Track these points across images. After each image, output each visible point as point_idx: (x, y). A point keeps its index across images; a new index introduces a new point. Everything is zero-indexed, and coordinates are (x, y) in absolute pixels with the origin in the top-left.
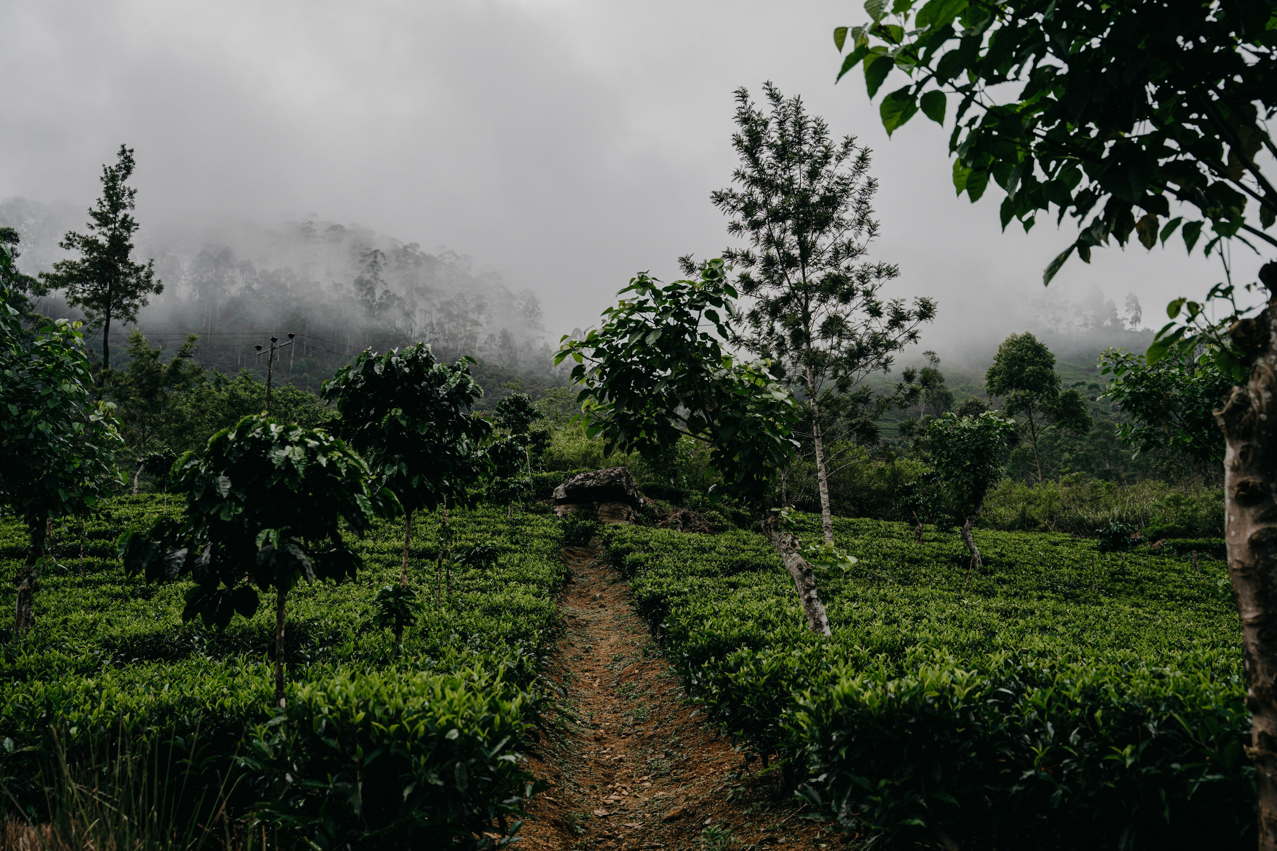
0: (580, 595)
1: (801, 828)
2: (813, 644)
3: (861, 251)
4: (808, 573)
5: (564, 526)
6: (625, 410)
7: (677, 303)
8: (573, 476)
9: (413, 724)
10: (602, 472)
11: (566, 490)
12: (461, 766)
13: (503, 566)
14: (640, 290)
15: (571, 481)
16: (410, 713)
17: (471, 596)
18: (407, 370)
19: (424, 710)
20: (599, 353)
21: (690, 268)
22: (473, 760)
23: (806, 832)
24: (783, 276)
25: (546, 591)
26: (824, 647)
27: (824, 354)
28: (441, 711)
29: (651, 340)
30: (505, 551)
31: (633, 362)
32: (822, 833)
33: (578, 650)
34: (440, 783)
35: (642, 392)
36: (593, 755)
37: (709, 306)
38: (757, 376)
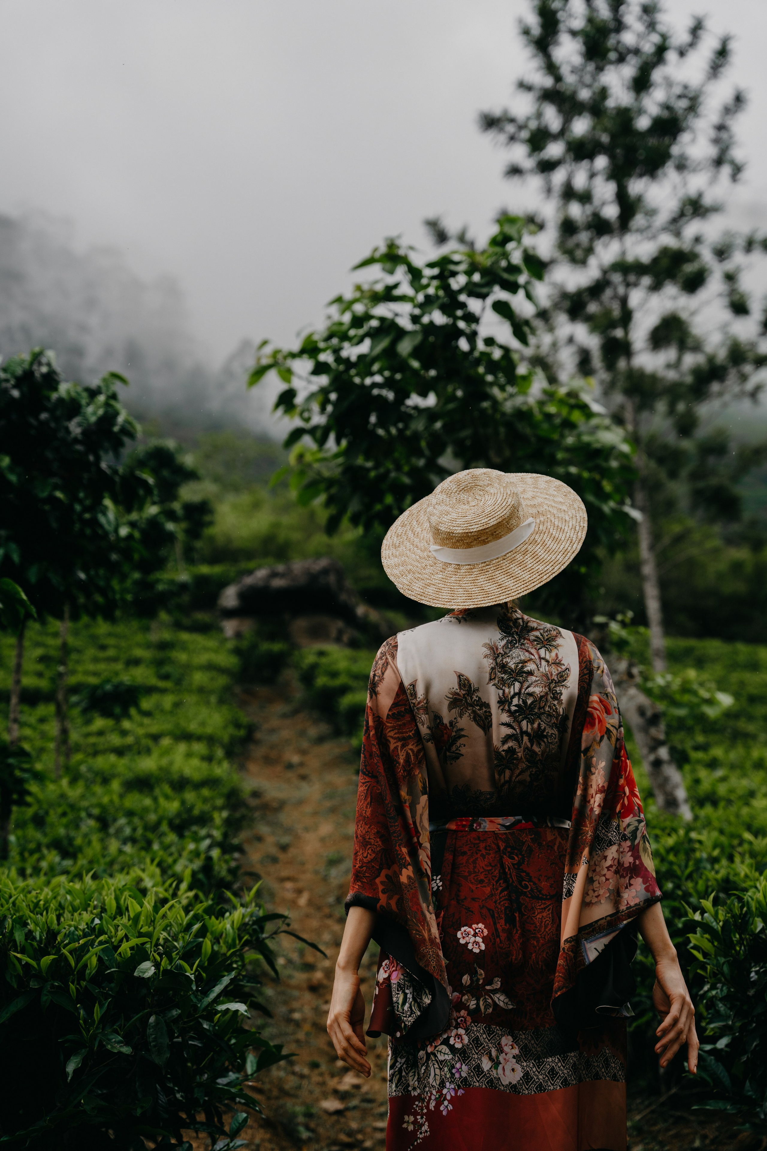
0: (268, 761)
1: (667, 1130)
2: (674, 830)
3: (715, 209)
4: (654, 720)
5: (237, 651)
6: (360, 461)
7: (446, 287)
8: (250, 572)
9: (80, 953)
10: (298, 565)
11: (242, 596)
12: (157, 1022)
13: (148, 714)
14: (388, 265)
15: (249, 580)
16: (72, 937)
17: (101, 762)
18: (16, 393)
19: (93, 931)
20: (320, 369)
21: (442, 237)
22: (175, 1012)
23: (676, 1136)
24: (590, 250)
25: (220, 753)
26: (693, 835)
27: (653, 378)
28: (121, 933)
29: (405, 347)
30: (150, 690)
31: (374, 385)
32: (704, 1137)
33: (269, 846)
34: (126, 1050)
35: (388, 431)
36: (307, 1011)
37: (499, 294)
38: (573, 407)
